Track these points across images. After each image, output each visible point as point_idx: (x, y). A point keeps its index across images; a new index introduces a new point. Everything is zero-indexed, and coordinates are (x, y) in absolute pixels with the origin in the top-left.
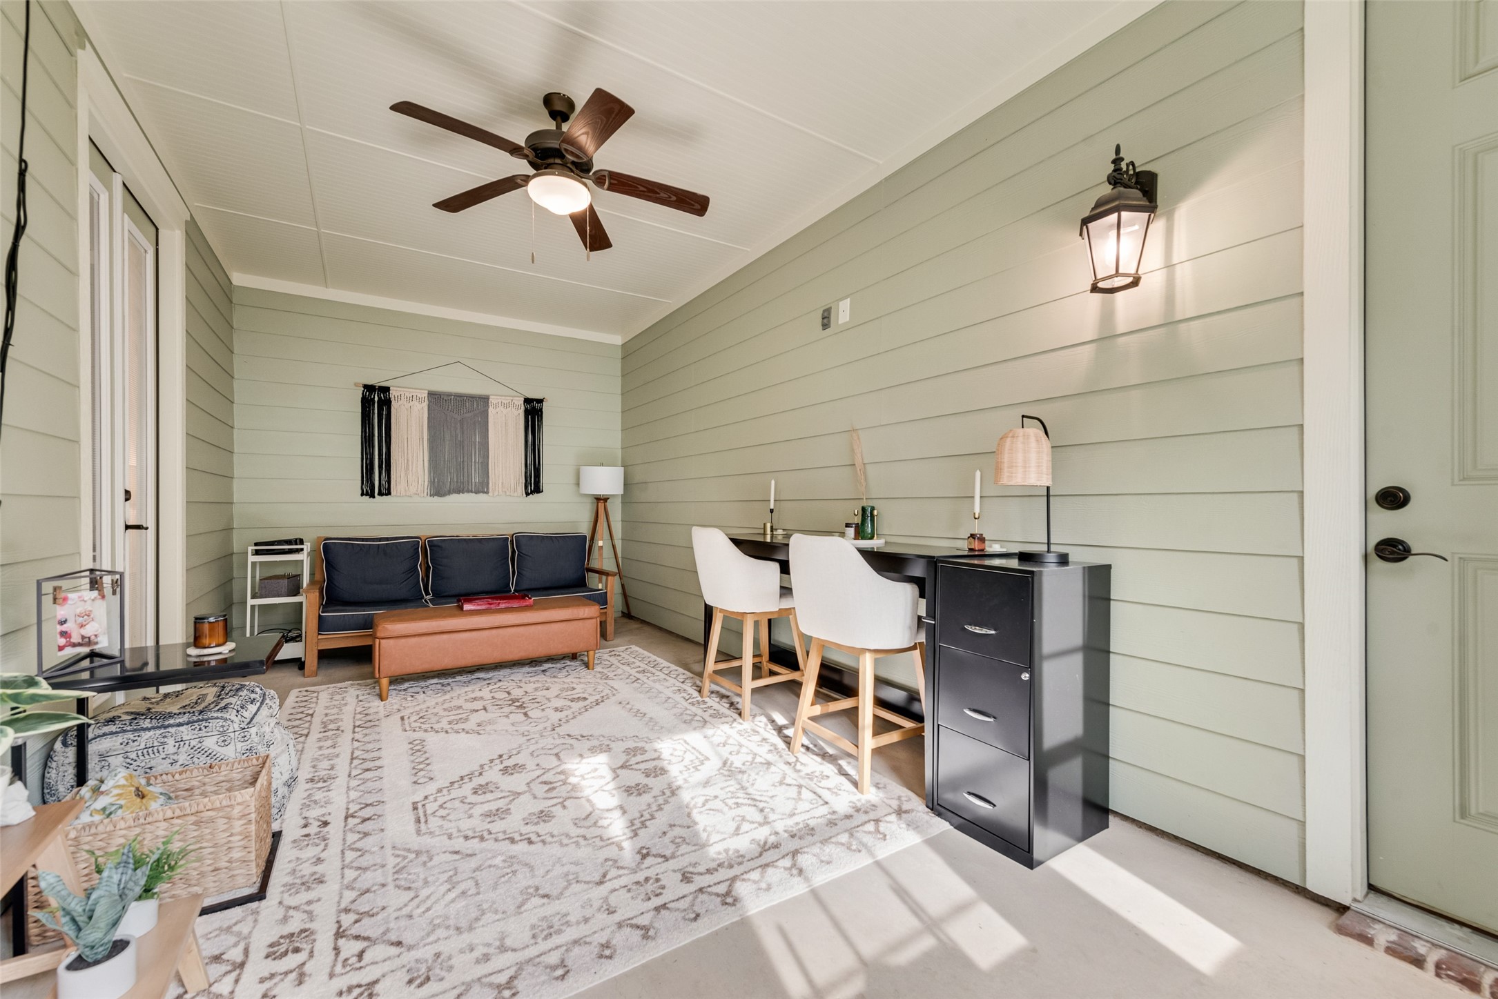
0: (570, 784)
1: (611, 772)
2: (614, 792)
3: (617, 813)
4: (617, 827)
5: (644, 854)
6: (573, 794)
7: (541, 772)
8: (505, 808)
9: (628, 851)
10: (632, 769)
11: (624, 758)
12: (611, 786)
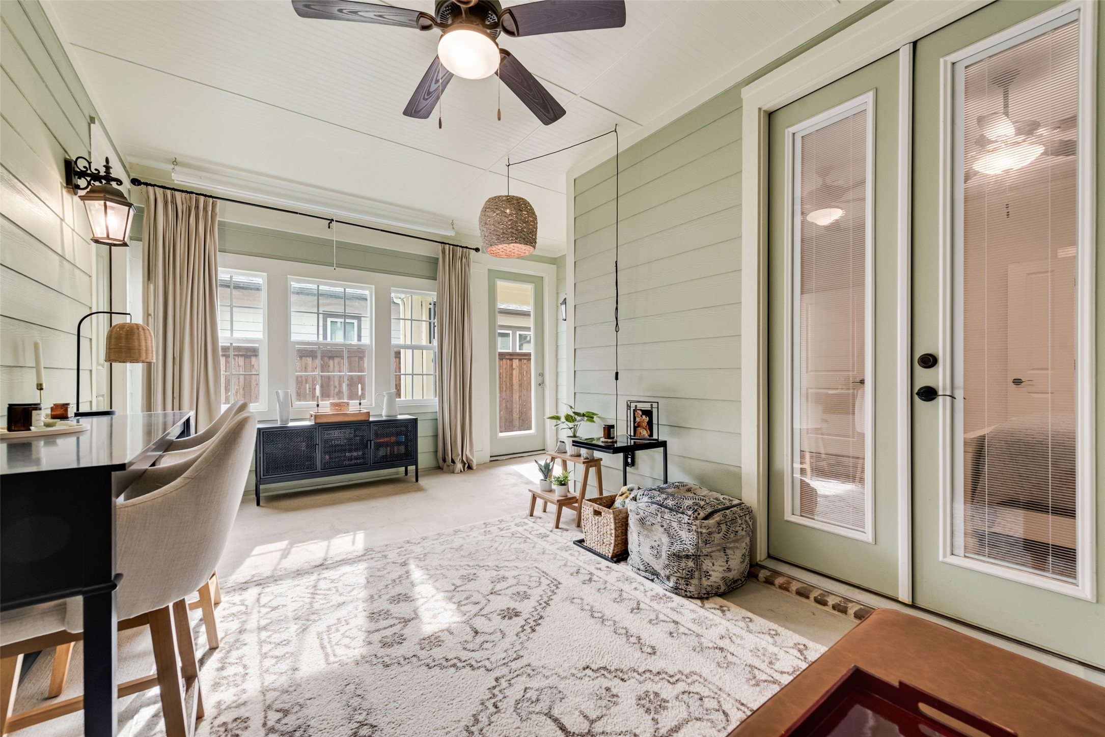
0: (454, 603)
1: (420, 614)
2: (419, 596)
3: (416, 582)
4: (417, 574)
5: (404, 564)
6: (450, 595)
7: (483, 612)
8: (495, 583)
9: (412, 566)
10: (400, 619)
11: (407, 632)
12: (419, 603)
